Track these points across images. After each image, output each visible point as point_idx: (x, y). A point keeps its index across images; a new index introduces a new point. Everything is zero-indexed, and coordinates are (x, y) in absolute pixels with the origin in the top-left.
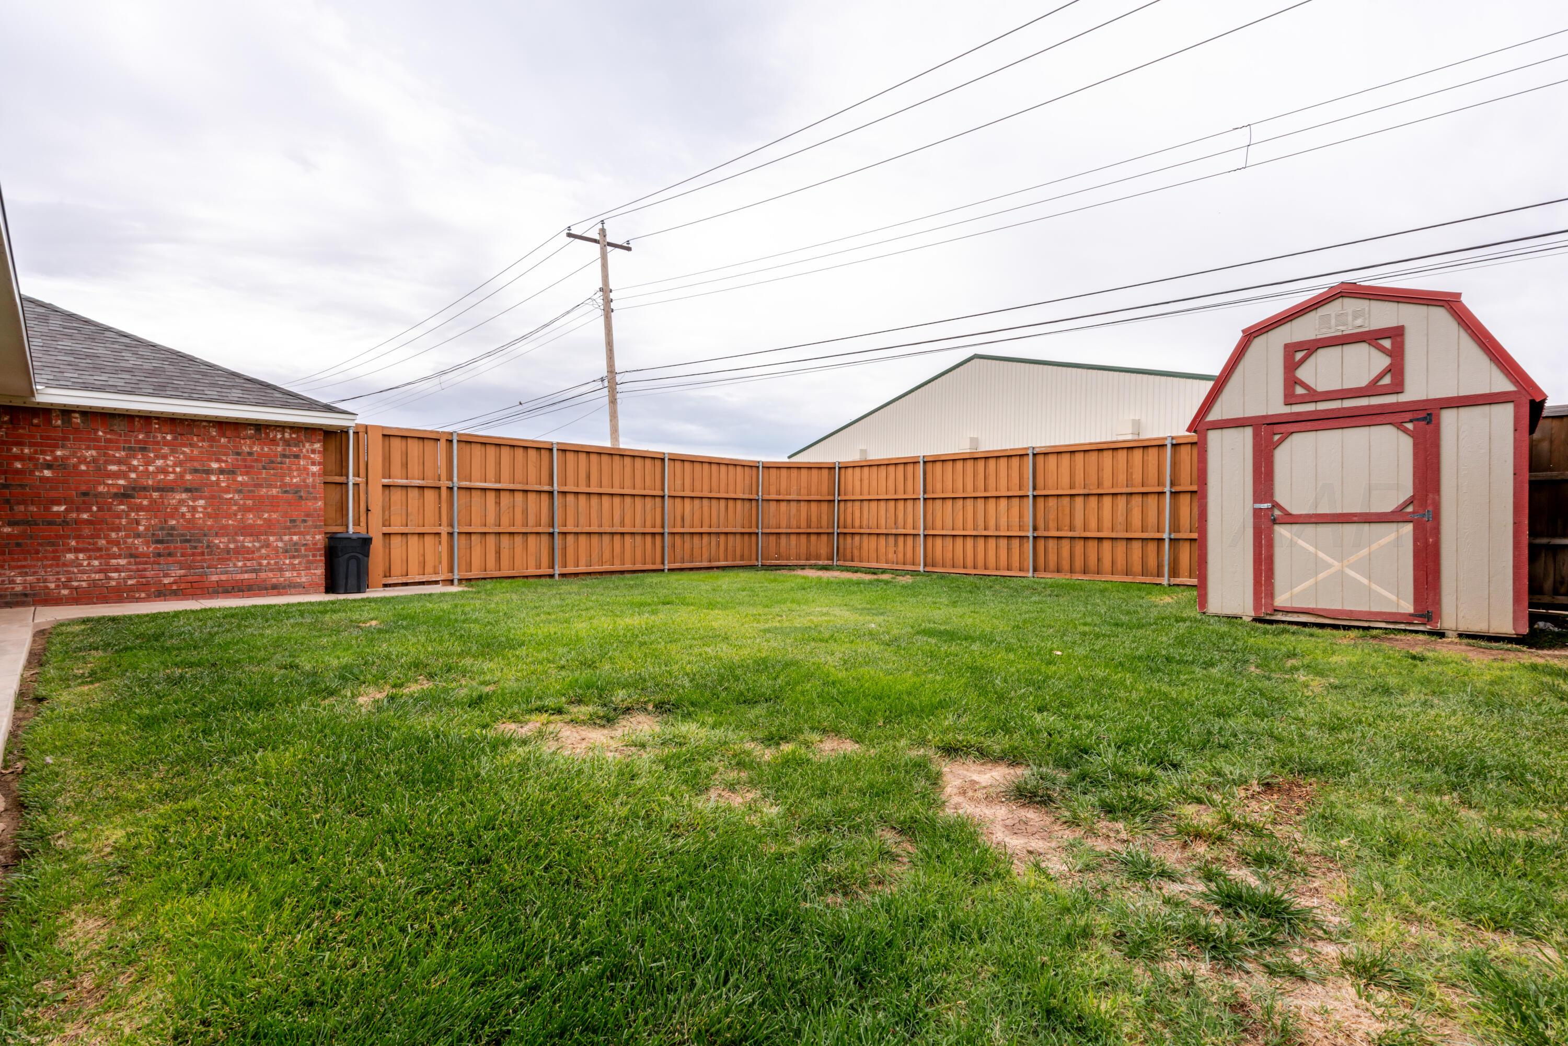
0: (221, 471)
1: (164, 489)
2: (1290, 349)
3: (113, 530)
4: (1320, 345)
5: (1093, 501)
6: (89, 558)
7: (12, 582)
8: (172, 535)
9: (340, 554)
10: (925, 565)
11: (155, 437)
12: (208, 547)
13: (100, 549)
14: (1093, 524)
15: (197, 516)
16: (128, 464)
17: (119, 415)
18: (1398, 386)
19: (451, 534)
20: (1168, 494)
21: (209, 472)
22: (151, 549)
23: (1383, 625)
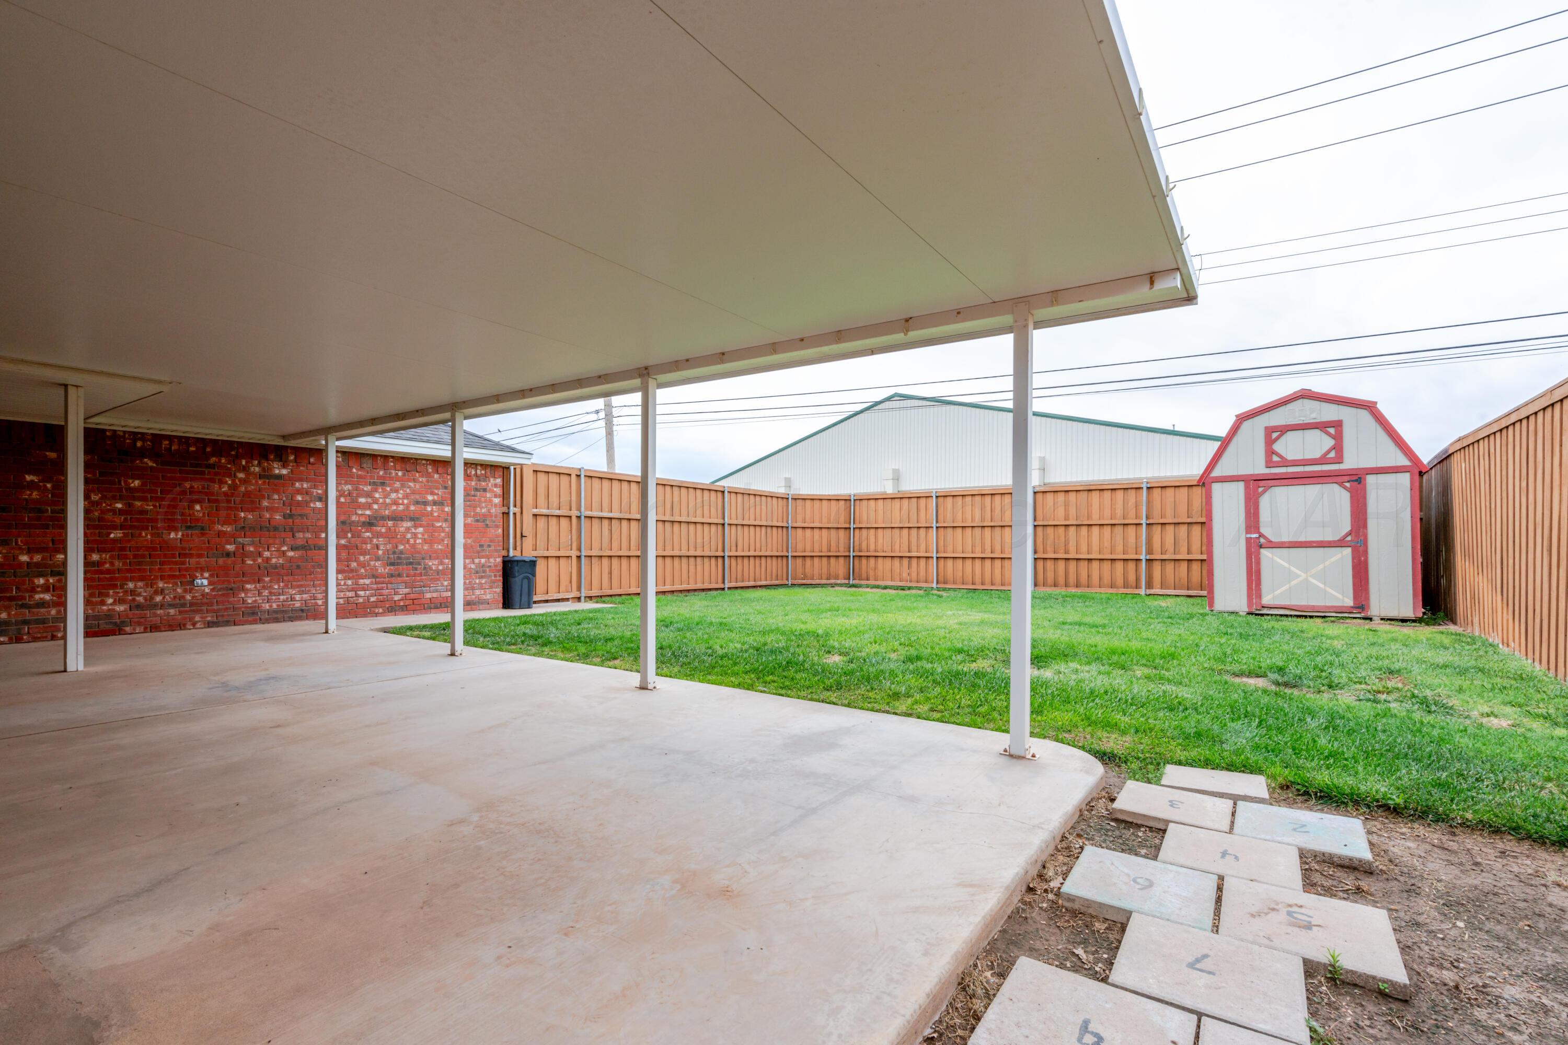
0: (435, 503)
1: (396, 518)
2: (1269, 431)
3: (361, 555)
4: (1289, 428)
5: (1084, 530)
6: (345, 579)
7: (292, 599)
8: (399, 558)
9: (517, 575)
10: (937, 583)
11: (390, 473)
12: (425, 568)
13: (352, 571)
14: (1084, 548)
15: (417, 542)
16: (372, 497)
17: (368, 455)
18: (1339, 459)
19: (579, 557)
20: (1144, 525)
21: (426, 503)
22: (387, 571)
23: (1334, 614)
